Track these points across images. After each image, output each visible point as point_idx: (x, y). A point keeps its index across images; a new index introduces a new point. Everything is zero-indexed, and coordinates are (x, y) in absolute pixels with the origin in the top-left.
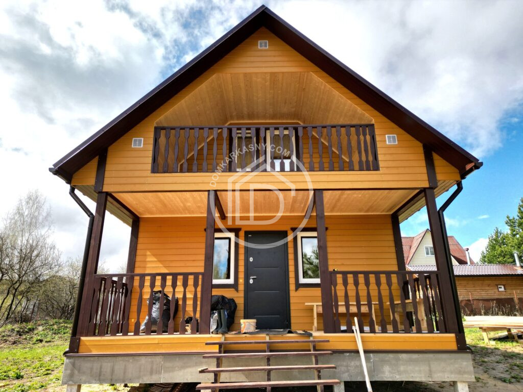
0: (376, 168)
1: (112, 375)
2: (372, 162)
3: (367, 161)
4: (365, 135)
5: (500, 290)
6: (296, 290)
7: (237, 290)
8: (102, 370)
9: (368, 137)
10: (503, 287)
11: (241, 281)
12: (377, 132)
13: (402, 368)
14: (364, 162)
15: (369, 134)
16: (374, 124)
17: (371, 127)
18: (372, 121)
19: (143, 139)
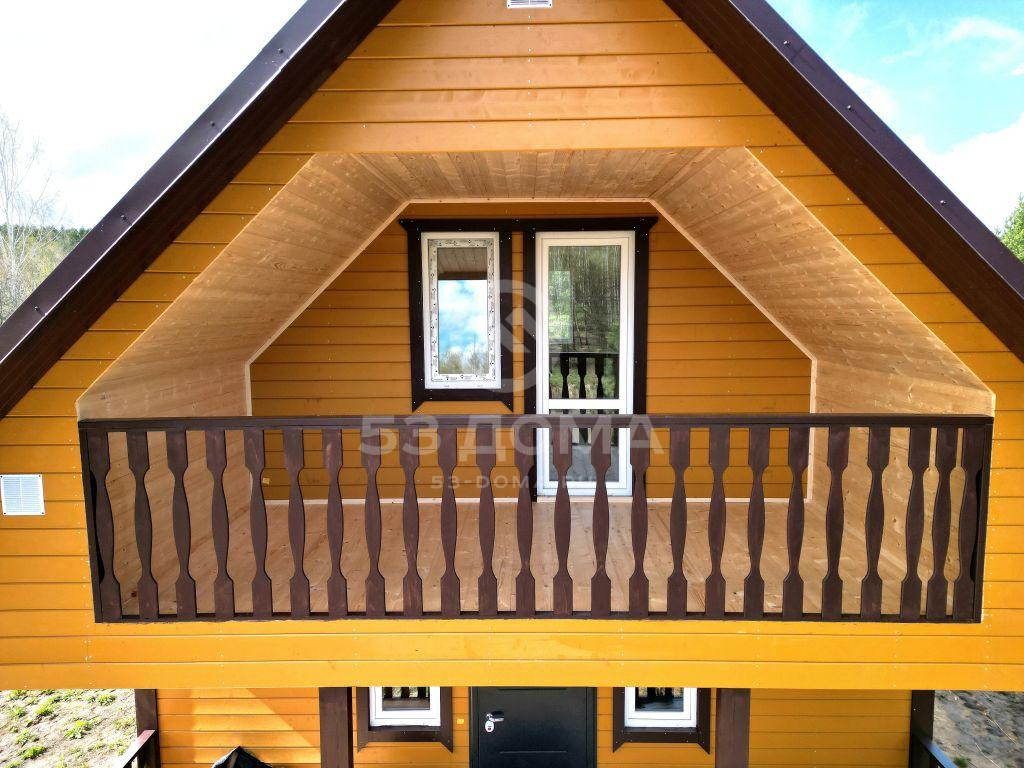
0: (969, 609)
2: (957, 584)
3: (938, 582)
6: (616, 747)
7: (450, 747)
9: (958, 477)
11: (461, 722)
14: (925, 584)
15: (965, 465)
16: (990, 420)
17: (980, 426)
18: (983, 402)
19: (38, 479)
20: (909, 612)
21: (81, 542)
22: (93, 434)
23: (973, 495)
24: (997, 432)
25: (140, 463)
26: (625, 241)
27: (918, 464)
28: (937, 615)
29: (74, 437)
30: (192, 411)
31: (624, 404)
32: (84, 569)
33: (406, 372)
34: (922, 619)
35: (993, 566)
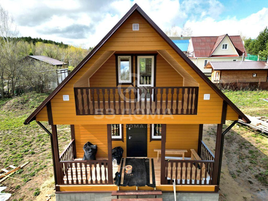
0: (195, 113)
1: (75, 199)
2: (194, 110)
3: (191, 109)
4: (192, 94)
5: (254, 76)
6: (150, 141)
7: (123, 141)
8: (71, 197)
9: (194, 95)
10: (255, 75)
11: (125, 138)
12: (200, 92)
13: (190, 197)
14: (189, 110)
15: (195, 93)
16: (198, 87)
17: (197, 88)
18: (198, 85)
19: (68, 96)
20: (187, 114)
21: (74, 104)
22: (76, 89)
23: (196, 97)
24: (199, 89)
25: (82, 93)
26: (152, 57)
27: (189, 93)
28: (191, 114)
29: (73, 90)
30: (83, 86)
31: (152, 85)
32: (74, 108)
33: (115, 80)
34: (189, 114)
35: (199, 107)
